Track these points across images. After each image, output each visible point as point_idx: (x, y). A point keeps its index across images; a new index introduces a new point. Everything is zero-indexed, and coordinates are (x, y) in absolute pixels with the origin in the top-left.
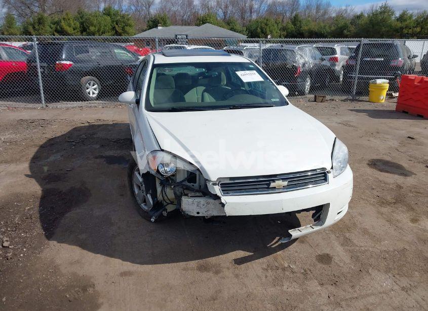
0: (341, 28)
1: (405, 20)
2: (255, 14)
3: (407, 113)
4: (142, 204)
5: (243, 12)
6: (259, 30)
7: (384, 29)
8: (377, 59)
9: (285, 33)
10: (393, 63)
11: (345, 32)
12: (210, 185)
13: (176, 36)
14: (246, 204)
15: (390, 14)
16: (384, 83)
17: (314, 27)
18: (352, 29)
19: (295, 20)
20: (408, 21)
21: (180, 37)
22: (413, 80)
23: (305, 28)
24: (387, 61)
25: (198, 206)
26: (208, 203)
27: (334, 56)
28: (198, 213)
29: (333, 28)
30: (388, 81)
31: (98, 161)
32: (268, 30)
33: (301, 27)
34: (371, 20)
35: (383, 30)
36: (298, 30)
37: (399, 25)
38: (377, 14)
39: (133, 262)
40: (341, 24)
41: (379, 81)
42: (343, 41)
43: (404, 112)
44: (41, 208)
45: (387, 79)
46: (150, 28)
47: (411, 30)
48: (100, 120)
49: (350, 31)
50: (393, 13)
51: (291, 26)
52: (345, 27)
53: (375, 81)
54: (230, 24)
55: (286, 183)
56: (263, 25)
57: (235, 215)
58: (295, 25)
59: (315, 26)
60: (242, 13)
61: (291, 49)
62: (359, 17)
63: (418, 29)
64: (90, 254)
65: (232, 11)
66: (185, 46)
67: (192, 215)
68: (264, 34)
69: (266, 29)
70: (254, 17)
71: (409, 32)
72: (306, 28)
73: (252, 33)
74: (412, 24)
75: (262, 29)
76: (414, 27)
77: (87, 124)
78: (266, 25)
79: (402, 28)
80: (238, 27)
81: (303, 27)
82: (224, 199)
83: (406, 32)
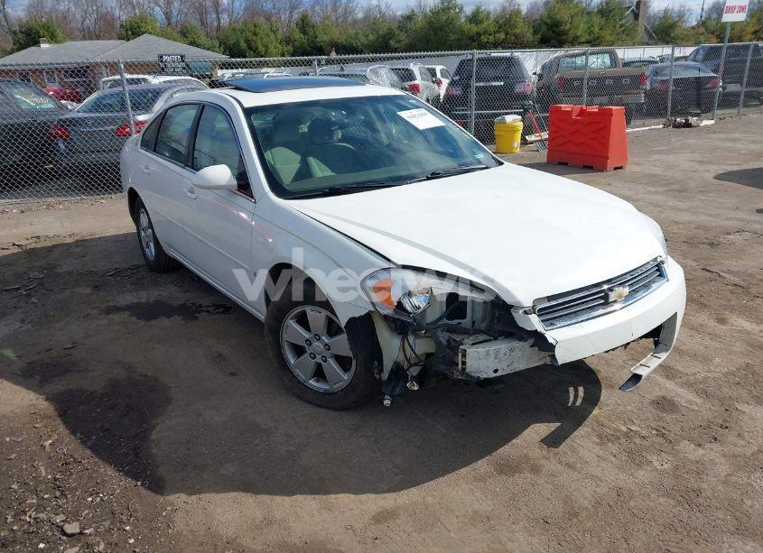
0: (384, 36)
1: (481, 22)
2: (226, 16)
3: (566, 164)
4: (310, 381)
5: (202, 12)
6: (243, 45)
7: (452, 37)
8: (494, 84)
9: (290, 48)
10: (519, 89)
11: (392, 43)
12: (518, 316)
13: (162, 57)
14: (586, 337)
15: (457, 10)
16: (515, 120)
17: (338, 35)
18: (403, 37)
19: (304, 24)
20: (486, 23)
21: (169, 59)
22: (569, 113)
23: (323, 38)
24: (509, 87)
25: (495, 358)
26: (512, 350)
27: (412, 83)
28: (496, 371)
29: (371, 37)
30: (520, 117)
31: (116, 317)
32: (259, 43)
33: (316, 37)
34: (430, 23)
35: (451, 39)
36: (313, 41)
37: (474, 29)
38: (438, 13)
39: (376, 491)
40: (383, 30)
41: (509, 118)
42: (392, 59)
43: (560, 163)
44: (79, 435)
45: (517, 113)
46: (22, 47)
47: (491, 37)
48: (38, 237)
49: (399, 41)
50: (461, 9)
51: (298, 35)
52: (389, 35)
53: (504, 119)
54: (188, 35)
55: (626, 290)
56: (249, 35)
57: (568, 360)
58: (305, 33)
59: (340, 34)
60: (201, 14)
61: (358, 73)
62: (409, 17)
63: (502, 36)
64: (278, 499)
65: (180, 11)
66: (146, 77)
67: (485, 376)
68: (255, 52)
69: (255, 42)
70: (225, 19)
71: (491, 41)
72: (326, 38)
73: (230, 50)
74: (492, 29)
75: (247, 41)
76: (495, 32)
77: (16, 250)
78: (255, 34)
79: (479, 34)
80: (203, 39)
81: (320, 36)
82: (551, 336)
83: (486, 40)
